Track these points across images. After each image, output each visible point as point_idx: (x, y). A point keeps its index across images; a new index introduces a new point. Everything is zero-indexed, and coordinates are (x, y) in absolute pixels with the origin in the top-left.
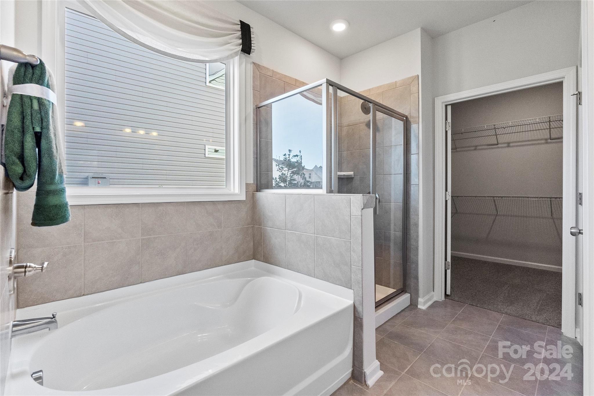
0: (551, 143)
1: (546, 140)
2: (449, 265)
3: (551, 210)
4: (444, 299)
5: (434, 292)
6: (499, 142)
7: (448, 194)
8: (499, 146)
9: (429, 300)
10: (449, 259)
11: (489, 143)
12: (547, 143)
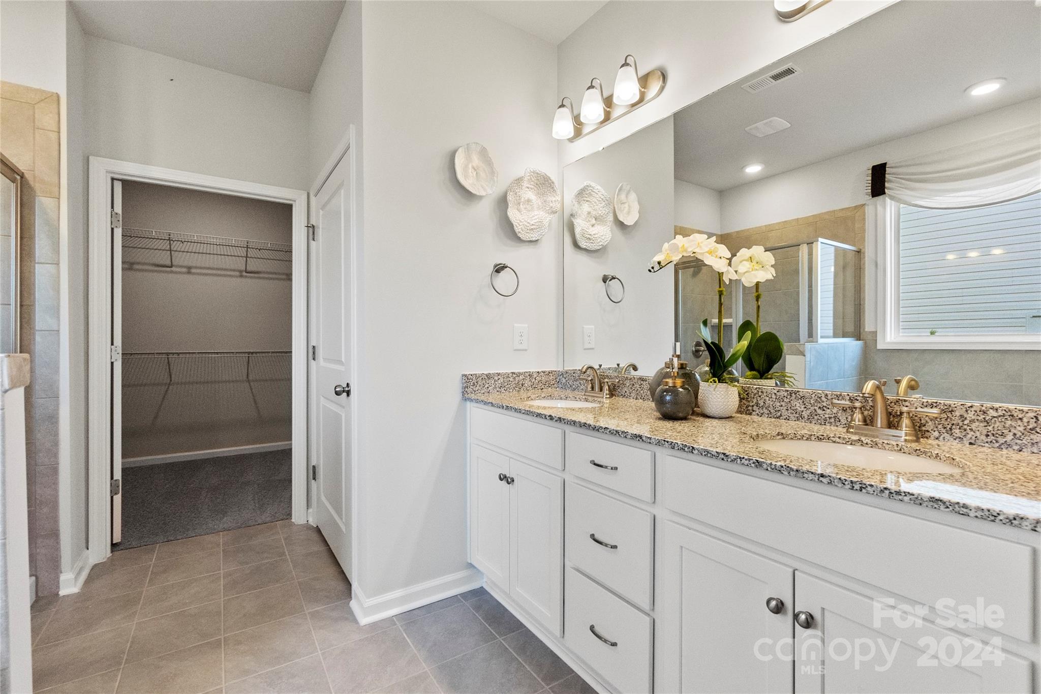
0: (246, 277)
1: (241, 271)
2: (118, 487)
3: (248, 373)
4: (111, 555)
5: (88, 549)
6: (173, 264)
7: (116, 351)
8: (173, 269)
9: (81, 569)
10: (118, 475)
11: (157, 262)
12: (241, 276)
